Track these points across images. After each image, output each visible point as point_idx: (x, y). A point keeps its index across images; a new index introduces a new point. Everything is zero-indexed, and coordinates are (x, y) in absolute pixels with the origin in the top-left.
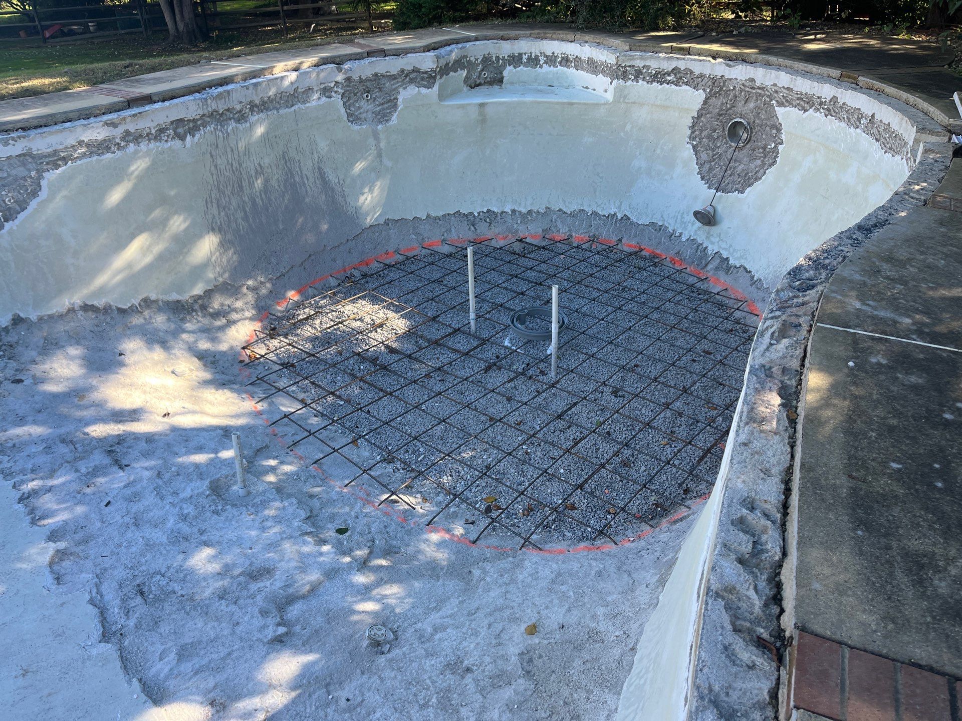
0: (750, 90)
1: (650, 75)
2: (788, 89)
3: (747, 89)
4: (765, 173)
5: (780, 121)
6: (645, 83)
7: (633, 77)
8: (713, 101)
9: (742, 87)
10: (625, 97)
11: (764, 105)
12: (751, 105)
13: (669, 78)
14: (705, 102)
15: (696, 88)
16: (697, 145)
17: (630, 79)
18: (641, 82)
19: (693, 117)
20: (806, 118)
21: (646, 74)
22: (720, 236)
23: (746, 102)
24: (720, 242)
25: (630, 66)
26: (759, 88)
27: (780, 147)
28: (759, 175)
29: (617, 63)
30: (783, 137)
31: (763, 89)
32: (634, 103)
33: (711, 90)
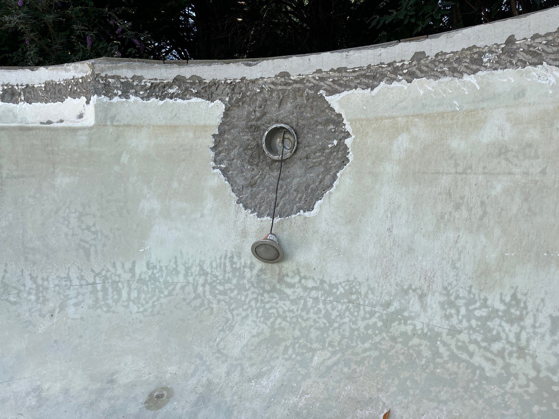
0: (284, 87)
1: (143, 88)
2: (339, 70)
3: (280, 87)
4: (334, 178)
5: (337, 110)
6: (139, 99)
7: (120, 93)
8: (236, 112)
9: (272, 86)
10: (113, 119)
11: (308, 100)
12: (289, 106)
13: (171, 91)
14: (226, 114)
15: (211, 99)
16: (226, 168)
17: (116, 95)
18: (133, 98)
19: (214, 136)
20: (377, 95)
21: (138, 88)
22: (299, 273)
23: (280, 104)
24: (303, 281)
25: (113, 77)
26: (295, 82)
27: (348, 142)
28: (327, 182)
29: (93, 72)
30: (348, 128)
31: (301, 81)
32: (128, 126)
33: (230, 99)
